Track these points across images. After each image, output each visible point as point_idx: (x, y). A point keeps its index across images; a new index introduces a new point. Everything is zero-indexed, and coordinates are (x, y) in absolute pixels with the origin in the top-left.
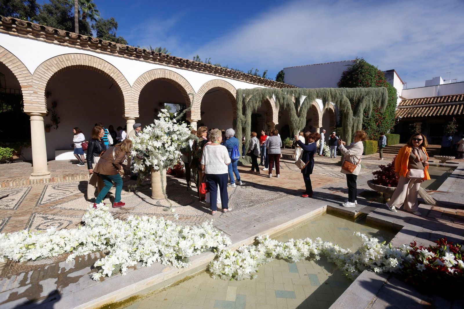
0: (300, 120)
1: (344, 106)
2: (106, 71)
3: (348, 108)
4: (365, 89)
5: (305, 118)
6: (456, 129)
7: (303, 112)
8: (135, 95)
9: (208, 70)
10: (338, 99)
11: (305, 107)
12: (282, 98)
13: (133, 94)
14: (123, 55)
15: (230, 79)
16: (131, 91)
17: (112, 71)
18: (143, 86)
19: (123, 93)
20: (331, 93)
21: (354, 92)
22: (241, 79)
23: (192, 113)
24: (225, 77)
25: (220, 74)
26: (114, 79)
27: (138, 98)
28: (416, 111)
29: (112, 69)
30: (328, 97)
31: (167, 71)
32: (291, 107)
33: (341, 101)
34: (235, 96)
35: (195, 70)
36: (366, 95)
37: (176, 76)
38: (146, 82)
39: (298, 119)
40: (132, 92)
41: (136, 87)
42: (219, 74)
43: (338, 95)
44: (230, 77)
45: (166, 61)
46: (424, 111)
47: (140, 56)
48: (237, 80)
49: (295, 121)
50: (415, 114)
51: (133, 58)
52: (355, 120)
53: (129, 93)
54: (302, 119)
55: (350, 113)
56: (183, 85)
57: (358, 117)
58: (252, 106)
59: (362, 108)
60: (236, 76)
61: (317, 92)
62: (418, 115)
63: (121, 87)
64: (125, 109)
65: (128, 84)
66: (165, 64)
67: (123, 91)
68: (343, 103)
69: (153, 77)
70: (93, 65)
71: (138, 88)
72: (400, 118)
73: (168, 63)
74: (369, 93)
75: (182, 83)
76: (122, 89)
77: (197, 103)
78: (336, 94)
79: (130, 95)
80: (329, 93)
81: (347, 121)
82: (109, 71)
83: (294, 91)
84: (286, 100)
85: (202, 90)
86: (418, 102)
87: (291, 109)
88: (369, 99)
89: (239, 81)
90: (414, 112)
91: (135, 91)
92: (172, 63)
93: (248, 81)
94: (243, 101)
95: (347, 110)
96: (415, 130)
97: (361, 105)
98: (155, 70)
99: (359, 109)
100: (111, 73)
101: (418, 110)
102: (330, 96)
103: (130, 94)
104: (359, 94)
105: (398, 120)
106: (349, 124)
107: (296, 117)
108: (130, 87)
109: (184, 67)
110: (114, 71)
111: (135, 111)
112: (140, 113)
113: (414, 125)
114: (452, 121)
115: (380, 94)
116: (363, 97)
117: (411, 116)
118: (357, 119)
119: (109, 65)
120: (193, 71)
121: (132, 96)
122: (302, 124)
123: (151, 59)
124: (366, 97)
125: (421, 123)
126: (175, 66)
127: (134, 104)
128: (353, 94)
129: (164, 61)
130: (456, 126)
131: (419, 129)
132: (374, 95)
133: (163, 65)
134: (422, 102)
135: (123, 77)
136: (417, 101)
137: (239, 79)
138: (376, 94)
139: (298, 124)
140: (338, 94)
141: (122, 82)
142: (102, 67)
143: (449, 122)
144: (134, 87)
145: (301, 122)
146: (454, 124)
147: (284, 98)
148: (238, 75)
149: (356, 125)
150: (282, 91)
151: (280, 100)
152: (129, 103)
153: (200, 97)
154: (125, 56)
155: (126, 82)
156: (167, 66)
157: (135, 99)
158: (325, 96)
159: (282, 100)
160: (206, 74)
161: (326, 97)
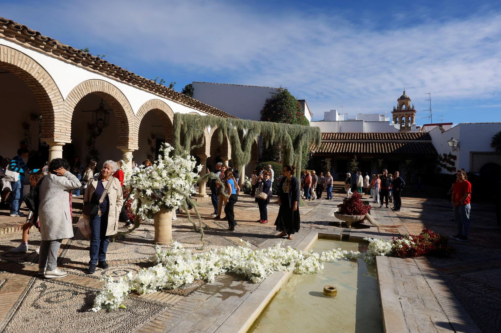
0: (245, 155)
1: (286, 142)
2: (34, 74)
3: (289, 144)
4: (303, 127)
5: (250, 153)
6: (357, 166)
7: (248, 146)
8: (69, 112)
9: (149, 87)
10: (281, 134)
11: (250, 140)
12: (227, 129)
13: (66, 111)
14: (59, 55)
15: (169, 99)
16: (63, 106)
17: (42, 75)
18: (78, 100)
19: (54, 108)
20: (275, 128)
21: (295, 129)
22: (179, 101)
23: (129, 140)
24: (164, 98)
25: (161, 93)
26: (44, 87)
27: (72, 117)
28: (325, 146)
29: (41, 72)
30: (272, 132)
31: (106, 83)
32: (236, 140)
33: (283, 137)
34: (172, 120)
35: (136, 85)
36: (304, 133)
37: (115, 92)
38: (81, 95)
39: (243, 154)
40: (65, 107)
41: (70, 101)
42: (159, 93)
43: (281, 131)
44: (170, 97)
45: (108, 71)
46: (332, 147)
47: (80, 60)
48: (175, 102)
49: (240, 156)
50: (326, 149)
51: (70, 61)
52: (296, 157)
53: (61, 108)
54: (247, 154)
55: (292, 149)
56: (122, 103)
57: (298, 154)
58: (193, 135)
59: (302, 145)
60: (175, 97)
61: (261, 126)
62: (328, 151)
63: (51, 100)
64: (55, 130)
65: (60, 97)
66: (105, 74)
67: (53, 105)
68: (285, 139)
69: (90, 89)
70: (17, 64)
71: (72, 103)
72: (313, 153)
73: (109, 73)
74: (307, 131)
75: (121, 101)
76: (52, 103)
77: (135, 127)
78: (280, 129)
79: (61, 112)
80: (273, 128)
81: (289, 158)
82: (37, 75)
83: (239, 122)
84: (230, 131)
85: (141, 112)
86: (326, 137)
87: (236, 141)
88: (307, 137)
89: (177, 102)
90: (324, 147)
91: (68, 106)
92: (114, 74)
93: (185, 104)
94: (181, 128)
95: (288, 147)
96: (327, 166)
97: (300, 142)
98: (93, 81)
99: (299, 145)
100: (40, 79)
101: (327, 146)
102: (274, 131)
103: (62, 110)
104: (299, 131)
105: (312, 155)
106: (290, 161)
107: (241, 151)
108: (63, 100)
109: (126, 80)
110: (44, 75)
111: (67, 134)
112: (72, 137)
113: (325, 161)
114: (354, 158)
115: (316, 133)
116: (302, 135)
117: (322, 151)
118: (297, 156)
119: (39, 66)
120: (134, 87)
121: (65, 114)
122: (247, 158)
123: (92, 66)
124: (305, 134)
125: (331, 159)
126: (116, 78)
127: (66, 125)
128: (294, 130)
129: (105, 70)
130: (357, 163)
131: (329, 165)
132: (311, 133)
133: (102, 75)
134: (329, 138)
135: (54, 86)
136: (325, 135)
137: (177, 100)
138: (312, 132)
139: (243, 159)
140: (281, 129)
141: (53, 92)
142: (29, 68)
143: (352, 159)
144: (67, 101)
145: (246, 157)
146: (356, 161)
147: (228, 130)
148: (178, 96)
149: (297, 162)
150: (227, 120)
151: (225, 130)
152: (59, 123)
153: (139, 121)
154: (61, 57)
155: (59, 93)
156: (107, 77)
157: (68, 118)
158: (269, 130)
159: (226, 131)
160: (146, 91)
161: (270, 132)
